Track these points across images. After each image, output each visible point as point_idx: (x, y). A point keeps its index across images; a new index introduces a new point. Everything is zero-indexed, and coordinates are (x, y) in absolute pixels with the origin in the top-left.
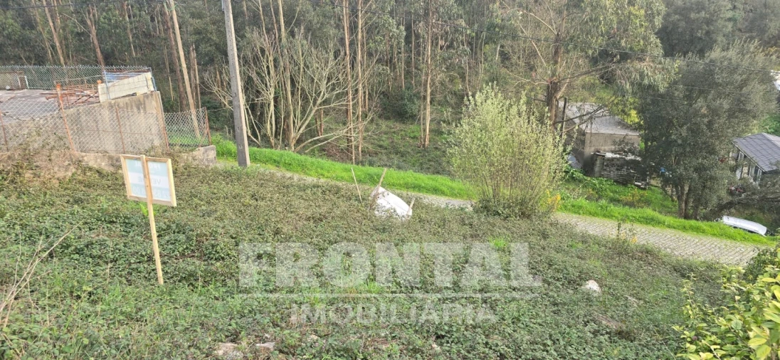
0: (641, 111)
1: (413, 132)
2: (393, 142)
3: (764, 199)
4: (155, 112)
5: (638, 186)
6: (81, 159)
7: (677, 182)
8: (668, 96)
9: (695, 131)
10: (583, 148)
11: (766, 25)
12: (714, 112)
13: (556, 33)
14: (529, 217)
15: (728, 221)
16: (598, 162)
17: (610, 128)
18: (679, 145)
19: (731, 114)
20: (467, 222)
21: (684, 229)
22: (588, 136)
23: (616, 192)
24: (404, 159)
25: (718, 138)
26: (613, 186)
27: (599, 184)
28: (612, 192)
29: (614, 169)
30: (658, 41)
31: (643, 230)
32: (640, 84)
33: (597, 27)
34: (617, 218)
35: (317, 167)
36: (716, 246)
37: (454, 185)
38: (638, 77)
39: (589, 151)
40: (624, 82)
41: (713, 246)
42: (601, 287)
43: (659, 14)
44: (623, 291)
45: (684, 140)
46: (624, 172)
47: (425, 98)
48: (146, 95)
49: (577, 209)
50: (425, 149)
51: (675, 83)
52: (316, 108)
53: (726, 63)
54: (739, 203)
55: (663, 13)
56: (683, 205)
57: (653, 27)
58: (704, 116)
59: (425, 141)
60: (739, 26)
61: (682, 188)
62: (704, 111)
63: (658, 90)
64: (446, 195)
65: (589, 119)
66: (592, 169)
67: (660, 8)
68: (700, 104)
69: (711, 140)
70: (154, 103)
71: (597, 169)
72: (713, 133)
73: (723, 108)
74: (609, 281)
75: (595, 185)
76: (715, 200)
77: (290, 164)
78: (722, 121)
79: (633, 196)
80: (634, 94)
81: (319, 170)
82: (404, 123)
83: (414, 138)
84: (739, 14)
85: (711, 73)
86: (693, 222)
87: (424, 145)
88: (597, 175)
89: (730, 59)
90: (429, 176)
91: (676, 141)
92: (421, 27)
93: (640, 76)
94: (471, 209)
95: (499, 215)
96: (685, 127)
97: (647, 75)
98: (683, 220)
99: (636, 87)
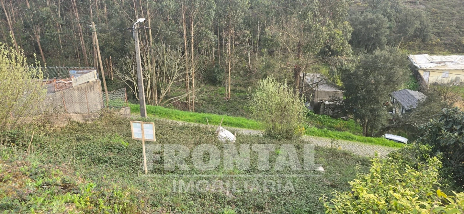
0: (343, 80)
1: (221, 91)
2: (210, 97)
3: (404, 125)
4: (98, 90)
5: (343, 119)
6: (70, 117)
7: (362, 117)
8: (355, 74)
9: (369, 92)
10: (314, 99)
11: (407, 30)
12: (378, 82)
13: (298, 42)
14: (290, 139)
15: (388, 136)
16: (322, 106)
17: (327, 88)
18: (361, 99)
19: (386, 83)
20: (262, 142)
21: (365, 141)
22: (316, 93)
23: (332, 122)
24: (217, 106)
25: (380, 95)
26: (330, 119)
27: (323, 118)
28: (330, 122)
29: (330, 110)
30: (350, 45)
31: (345, 143)
32: (341, 69)
33: (319, 41)
34: (332, 137)
35: (175, 115)
36: (380, 149)
37: (249, 122)
38: (340, 65)
39: (317, 100)
40: (333, 67)
41: (379, 150)
42: (325, 169)
43: (349, 32)
44: (334, 171)
45: (364, 96)
46: (335, 111)
47: (228, 72)
48: (94, 82)
49: (312, 133)
50: (229, 101)
51: (359, 67)
52: (172, 82)
53: (382, 58)
54: (393, 127)
55: (352, 32)
56: (365, 129)
57: (347, 38)
58: (373, 84)
59: (228, 97)
60: (393, 30)
61: (365, 121)
62: (373, 82)
63: (350, 71)
64: (245, 128)
65: (316, 85)
66: (319, 110)
67: (350, 29)
68: (371, 78)
69: (377, 96)
70: (98, 86)
71: (321, 110)
72: (378, 93)
73: (382, 80)
74: (328, 167)
75: (321, 119)
76: (380, 126)
77: (161, 113)
78: (381, 86)
79: (340, 124)
80: (338, 74)
81: (177, 116)
82: (215, 86)
83: (222, 94)
84: (393, 24)
85: (376, 62)
86: (369, 138)
87: (228, 99)
88: (321, 113)
89: (385, 56)
90: (235, 117)
91: (359, 97)
92: (224, 34)
94: (262, 136)
95: (276, 138)
96: (364, 90)
97: (345, 64)
98: (365, 137)
99: (339, 70)
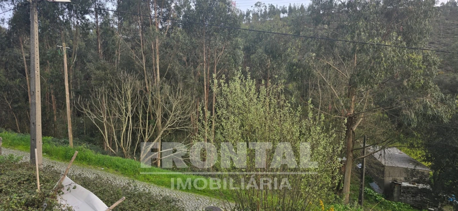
8: (452, 127)
10: (384, 178)
16: (396, 189)
22: (386, 169)
27: (399, 207)
29: (409, 195)
32: (424, 115)
33: (380, 63)
38: (422, 108)
39: (388, 180)
46: (418, 198)
52: (164, 129)
63: (442, 121)
66: (392, 195)
71: (395, 195)
75: (395, 208)
88: (396, 199)
93: (424, 108)
97: (430, 107)
99: (420, 117)
